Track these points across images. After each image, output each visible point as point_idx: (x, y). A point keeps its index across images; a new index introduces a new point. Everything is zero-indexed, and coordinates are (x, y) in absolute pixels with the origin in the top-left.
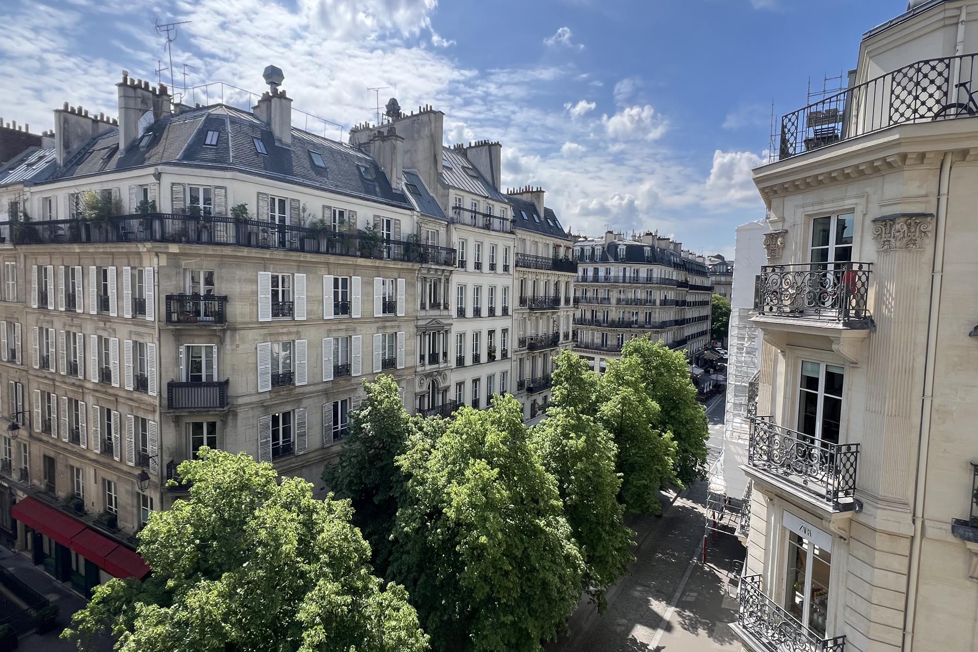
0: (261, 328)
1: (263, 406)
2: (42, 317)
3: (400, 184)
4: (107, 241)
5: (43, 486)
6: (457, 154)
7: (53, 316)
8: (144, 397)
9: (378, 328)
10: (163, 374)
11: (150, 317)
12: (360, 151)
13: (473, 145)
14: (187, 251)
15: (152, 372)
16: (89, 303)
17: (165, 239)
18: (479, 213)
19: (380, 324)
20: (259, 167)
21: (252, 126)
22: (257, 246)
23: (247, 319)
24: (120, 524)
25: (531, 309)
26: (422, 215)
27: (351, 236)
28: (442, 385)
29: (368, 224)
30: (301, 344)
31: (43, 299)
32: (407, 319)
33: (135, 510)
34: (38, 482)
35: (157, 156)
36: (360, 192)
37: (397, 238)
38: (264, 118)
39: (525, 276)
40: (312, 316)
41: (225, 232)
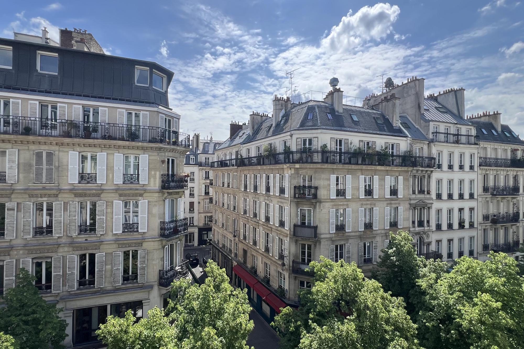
0: (331, 202)
1: (332, 240)
2: (245, 194)
3: (397, 123)
4: (271, 164)
5: (242, 261)
6: (431, 100)
7: (249, 194)
8: (283, 230)
9: (388, 204)
10: (291, 221)
11: (286, 195)
12: (373, 109)
13: (442, 93)
14: (302, 167)
15: (286, 219)
16: (262, 189)
17: (294, 162)
18: (450, 134)
19: (389, 202)
20: (330, 126)
21: (326, 107)
22: (331, 163)
23: (326, 198)
24: (271, 283)
25: (493, 194)
26: (412, 139)
27: (374, 155)
28: (426, 240)
29: (382, 147)
30: (349, 210)
31: (246, 187)
32: (403, 200)
33: (277, 279)
34: (241, 259)
35: (289, 127)
36: (377, 131)
37: (398, 153)
38: (330, 102)
39: (487, 173)
40: (354, 197)
41: (317, 157)
